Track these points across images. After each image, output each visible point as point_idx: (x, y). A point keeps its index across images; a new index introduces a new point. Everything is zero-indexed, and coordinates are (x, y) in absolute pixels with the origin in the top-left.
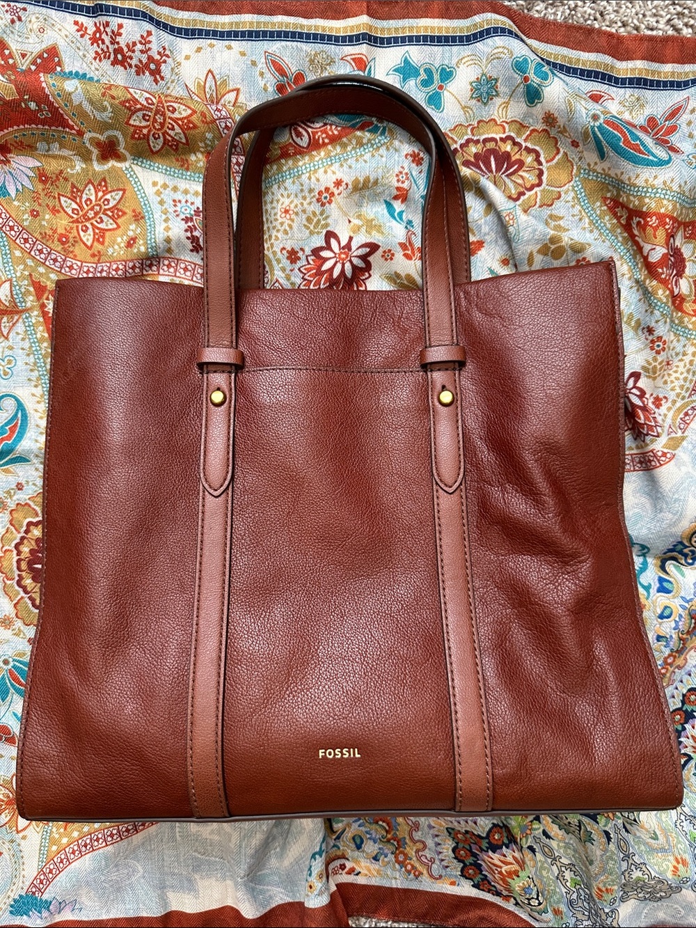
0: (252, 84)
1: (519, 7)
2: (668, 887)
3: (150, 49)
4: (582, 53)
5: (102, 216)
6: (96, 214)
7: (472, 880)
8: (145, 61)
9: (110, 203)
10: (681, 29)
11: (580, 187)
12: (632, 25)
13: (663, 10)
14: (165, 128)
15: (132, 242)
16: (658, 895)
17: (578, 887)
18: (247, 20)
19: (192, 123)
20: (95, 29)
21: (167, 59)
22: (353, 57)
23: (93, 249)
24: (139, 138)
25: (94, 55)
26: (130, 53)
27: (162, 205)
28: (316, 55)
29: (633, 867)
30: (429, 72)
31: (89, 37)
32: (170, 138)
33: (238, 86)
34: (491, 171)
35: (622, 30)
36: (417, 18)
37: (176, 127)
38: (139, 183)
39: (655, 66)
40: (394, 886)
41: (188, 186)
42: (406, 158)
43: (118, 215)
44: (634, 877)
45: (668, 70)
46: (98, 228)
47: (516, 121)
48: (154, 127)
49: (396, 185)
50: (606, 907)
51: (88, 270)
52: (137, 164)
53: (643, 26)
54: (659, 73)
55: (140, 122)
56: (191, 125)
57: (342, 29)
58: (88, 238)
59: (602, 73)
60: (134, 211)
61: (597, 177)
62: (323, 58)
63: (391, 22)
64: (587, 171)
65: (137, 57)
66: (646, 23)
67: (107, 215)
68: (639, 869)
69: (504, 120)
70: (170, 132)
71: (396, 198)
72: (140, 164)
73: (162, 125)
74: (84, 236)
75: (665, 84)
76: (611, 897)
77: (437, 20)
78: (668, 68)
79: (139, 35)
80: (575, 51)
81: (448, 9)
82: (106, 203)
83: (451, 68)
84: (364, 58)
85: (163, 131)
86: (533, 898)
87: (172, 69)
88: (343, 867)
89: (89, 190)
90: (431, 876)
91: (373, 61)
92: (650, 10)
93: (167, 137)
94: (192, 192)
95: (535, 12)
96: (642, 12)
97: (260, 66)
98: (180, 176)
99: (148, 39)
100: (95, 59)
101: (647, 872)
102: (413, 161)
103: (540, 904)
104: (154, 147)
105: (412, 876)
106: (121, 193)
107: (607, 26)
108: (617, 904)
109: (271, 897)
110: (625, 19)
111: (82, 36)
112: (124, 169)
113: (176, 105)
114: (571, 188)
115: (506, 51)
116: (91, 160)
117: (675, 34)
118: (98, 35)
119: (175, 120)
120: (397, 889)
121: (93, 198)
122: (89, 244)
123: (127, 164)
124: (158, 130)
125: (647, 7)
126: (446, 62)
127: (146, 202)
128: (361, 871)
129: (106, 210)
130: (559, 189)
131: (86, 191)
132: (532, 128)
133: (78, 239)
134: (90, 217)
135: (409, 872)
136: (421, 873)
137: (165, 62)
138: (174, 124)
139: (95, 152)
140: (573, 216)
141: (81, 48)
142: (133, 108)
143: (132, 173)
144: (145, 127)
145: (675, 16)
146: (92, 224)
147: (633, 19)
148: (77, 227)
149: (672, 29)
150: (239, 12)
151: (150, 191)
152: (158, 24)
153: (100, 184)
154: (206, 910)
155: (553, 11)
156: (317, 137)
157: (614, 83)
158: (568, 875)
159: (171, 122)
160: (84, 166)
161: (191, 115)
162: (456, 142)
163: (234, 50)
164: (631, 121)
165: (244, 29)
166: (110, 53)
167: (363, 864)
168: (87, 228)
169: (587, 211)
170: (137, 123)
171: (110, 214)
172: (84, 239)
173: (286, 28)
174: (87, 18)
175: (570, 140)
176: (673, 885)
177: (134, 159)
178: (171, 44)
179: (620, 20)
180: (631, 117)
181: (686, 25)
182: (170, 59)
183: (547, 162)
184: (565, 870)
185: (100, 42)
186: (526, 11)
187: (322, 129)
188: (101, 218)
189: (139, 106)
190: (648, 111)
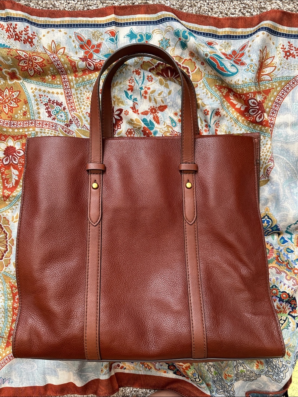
0: (70, 45)
1: (177, 8)
2: (255, 375)
3: (28, 33)
4: (203, 26)
5: (11, 101)
6: (9, 100)
7: (173, 370)
8: (26, 38)
9: (14, 96)
10: (245, 14)
11: (206, 81)
12: (225, 13)
13: (237, 6)
14: (34, 66)
15: (25, 113)
16: (252, 379)
17: (217, 375)
18: (67, 20)
19: (44, 64)
20: (7, 26)
21: (35, 37)
22: (110, 31)
23: (8, 115)
24: (24, 71)
25: (7, 37)
26: (20, 35)
27: (35, 97)
28: (95, 32)
29: (239, 364)
30: (141, 36)
31: (5, 29)
32: (36, 70)
33: (65, 46)
34: (168, 77)
35: (220, 15)
36: (135, 14)
37: (38, 66)
38: (26, 89)
39: (234, 30)
40: (140, 374)
41: (45, 89)
42: (133, 73)
43: (18, 101)
44: (240, 370)
45: (240, 31)
46: (10, 106)
47: (178, 56)
48: (29, 66)
49: (129, 84)
50: (228, 382)
51: (7, 123)
52: (25, 81)
53: (229, 13)
54: (236, 32)
55: (24, 64)
56: (44, 65)
57: (105, 21)
58: (6, 110)
59: (212, 34)
60: (24, 100)
61: (212, 77)
62: (98, 33)
63: (125, 16)
64: (208, 75)
65: (23, 37)
66: (230, 12)
67: (13, 101)
68: (241, 366)
69: (173, 55)
70: (36, 68)
71: (129, 89)
72: (26, 81)
73: (32, 65)
74: (5, 109)
75: (239, 37)
76: (231, 379)
77: (143, 15)
78: (240, 30)
79: (24, 28)
80: (200, 26)
81: (147, 11)
82: (13, 96)
83: (150, 34)
84: (114, 31)
85: (33, 67)
86: (197, 378)
87: (38, 41)
88: (119, 366)
89: (6, 91)
90: (156, 369)
91: (118, 32)
92: (232, 6)
93: (35, 70)
94: (47, 91)
95: (184, 10)
96: (228, 7)
97: (73, 38)
98: (42, 85)
99: (27, 29)
100: (8, 38)
101: (245, 367)
102: (136, 74)
103: (200, 380)
104: (31, 74)
105: (147, 369)
106: (18, 92)
107: (214, 14)
108: (233, 381)
109: (88, 377)
110: (221, 11)
111: (2, 29)
112: (20, 83)
113: (36, 57)
114: (202, 82)
115: (171, 28)
116: (7, 79)
117: (243, 16)
118: (8, 29)
119: (37, 63)
120: (142, 375)
121: (8, 94)
122: (7, 112)
123: (21, 81)
124: (31, 67)
125: (231, 5)
126: (148, 32)
127: (29, 96)
128: (126, 367)
129: (13, 99)
130: (197, 83)
131: (5, 92)
132: (185, 59)
133: (2, 111)
134: (7, 102)
135: (146, 367)
136: (151, 368)
137: (34, 38)
138: (37, 65)
139: (8, 76)
140: (203, 93)
141: (2, 34)
142: (20, 59)
143: (23, 85)
144: (26, 66)
145: (242, 8)
146: (7, 105)
147: (224, 10)
148: (2, 106)
149: (241, 14)
150: (63, 17)
151: (30, 91)
152: (31, 23)
153: (10, 89)
154: (62, 384)
155: (191, 9)
156: (97, 66)
157: (218, 38)
158: (212, 369)
159: (35, 64)
160: (4, 82)
161: (43, 61)
162: (153, 65)
163: (62, 32)
164: (225, 53)
165: (66, 24)
166: (13, 36)
167: (127, 365)
168: (6, 106)
169: (209, 90)
170: (22, 65)
171: (15, 101)
172: (5, 111)
173: (82, 22)
174: (4, 22)
175: (201, 62)
176: (257, 373)
177: (24, 79)
178: (37, 30)
179: (219, 11)
180: (225, 51)
181: (248, 12)
182: (37, 37)
183: (192, 72)
184: (211, 367)
185: (9, 31)
186: (180, 10)
187: (99, 63)
188: (11, 102)
189: (22, 58)
190: (232, 48)
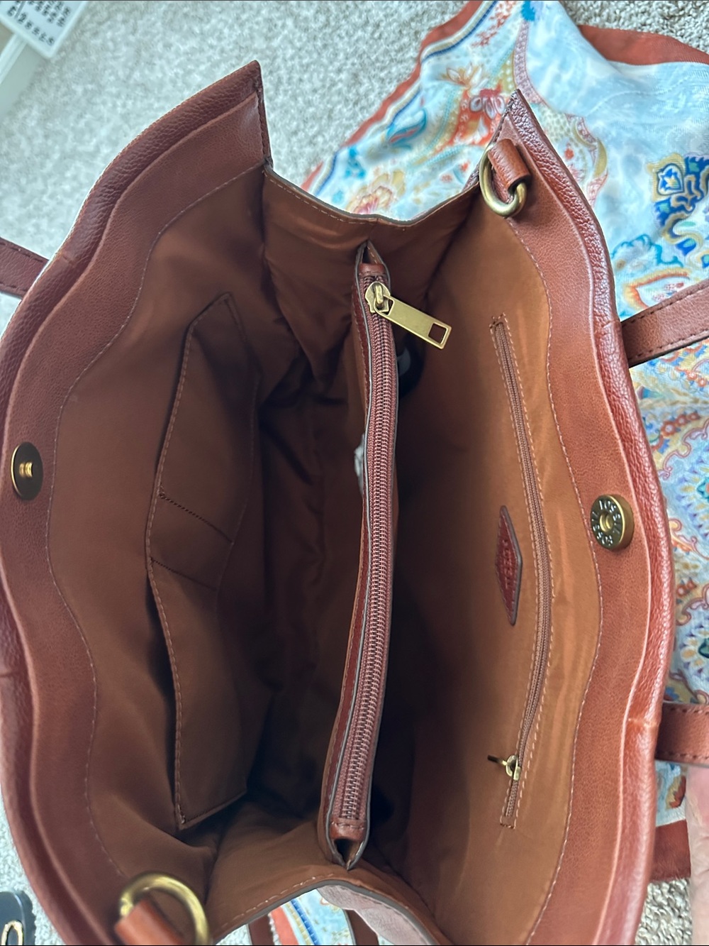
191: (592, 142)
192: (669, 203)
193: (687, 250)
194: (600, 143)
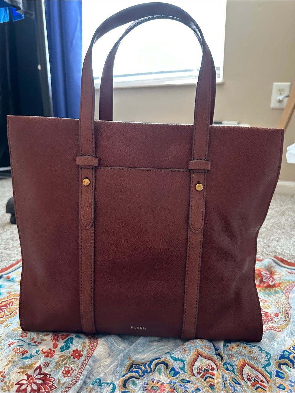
191: (287, 317)
192: (290, 355)
193: (278, 376)
194: (289, 320)
